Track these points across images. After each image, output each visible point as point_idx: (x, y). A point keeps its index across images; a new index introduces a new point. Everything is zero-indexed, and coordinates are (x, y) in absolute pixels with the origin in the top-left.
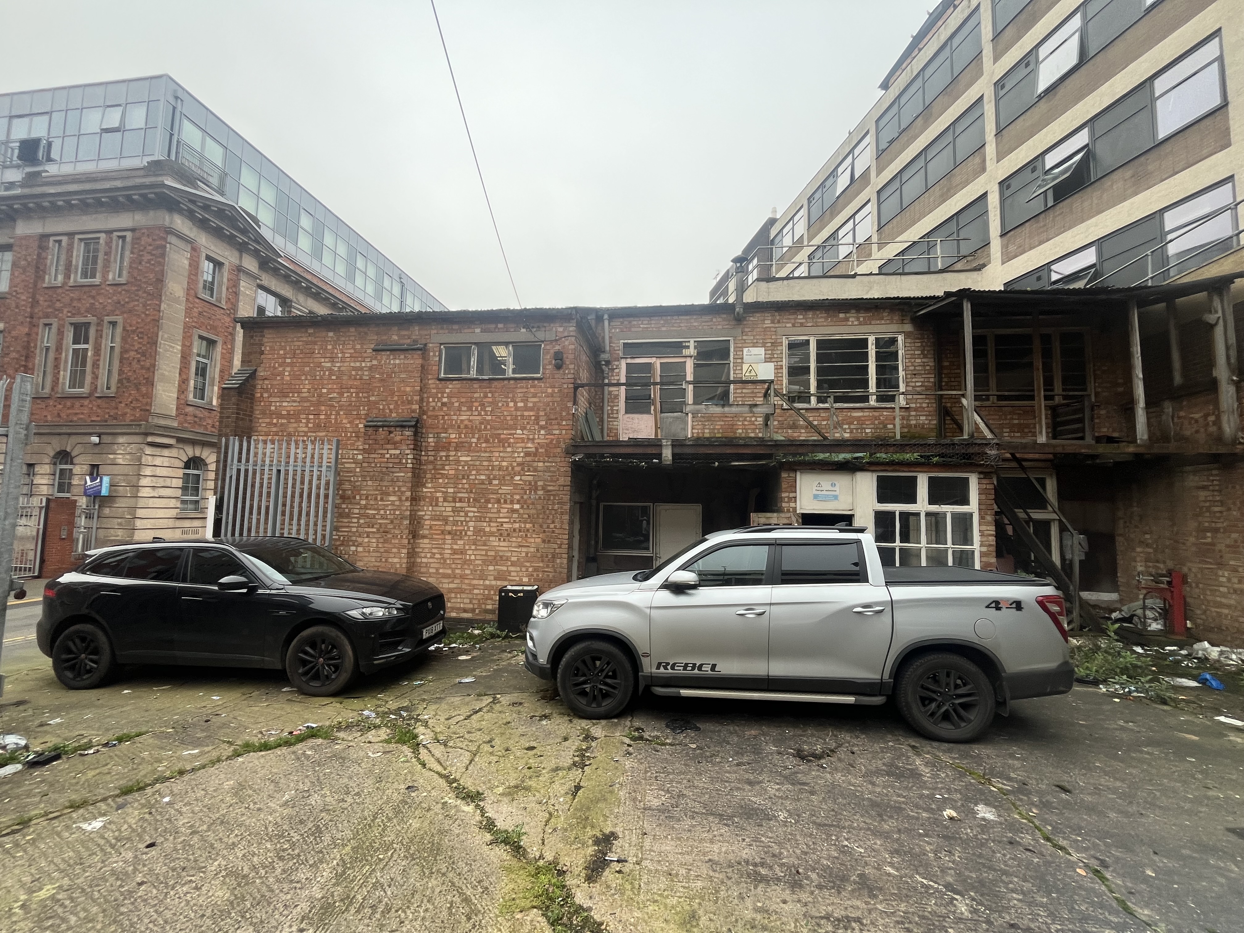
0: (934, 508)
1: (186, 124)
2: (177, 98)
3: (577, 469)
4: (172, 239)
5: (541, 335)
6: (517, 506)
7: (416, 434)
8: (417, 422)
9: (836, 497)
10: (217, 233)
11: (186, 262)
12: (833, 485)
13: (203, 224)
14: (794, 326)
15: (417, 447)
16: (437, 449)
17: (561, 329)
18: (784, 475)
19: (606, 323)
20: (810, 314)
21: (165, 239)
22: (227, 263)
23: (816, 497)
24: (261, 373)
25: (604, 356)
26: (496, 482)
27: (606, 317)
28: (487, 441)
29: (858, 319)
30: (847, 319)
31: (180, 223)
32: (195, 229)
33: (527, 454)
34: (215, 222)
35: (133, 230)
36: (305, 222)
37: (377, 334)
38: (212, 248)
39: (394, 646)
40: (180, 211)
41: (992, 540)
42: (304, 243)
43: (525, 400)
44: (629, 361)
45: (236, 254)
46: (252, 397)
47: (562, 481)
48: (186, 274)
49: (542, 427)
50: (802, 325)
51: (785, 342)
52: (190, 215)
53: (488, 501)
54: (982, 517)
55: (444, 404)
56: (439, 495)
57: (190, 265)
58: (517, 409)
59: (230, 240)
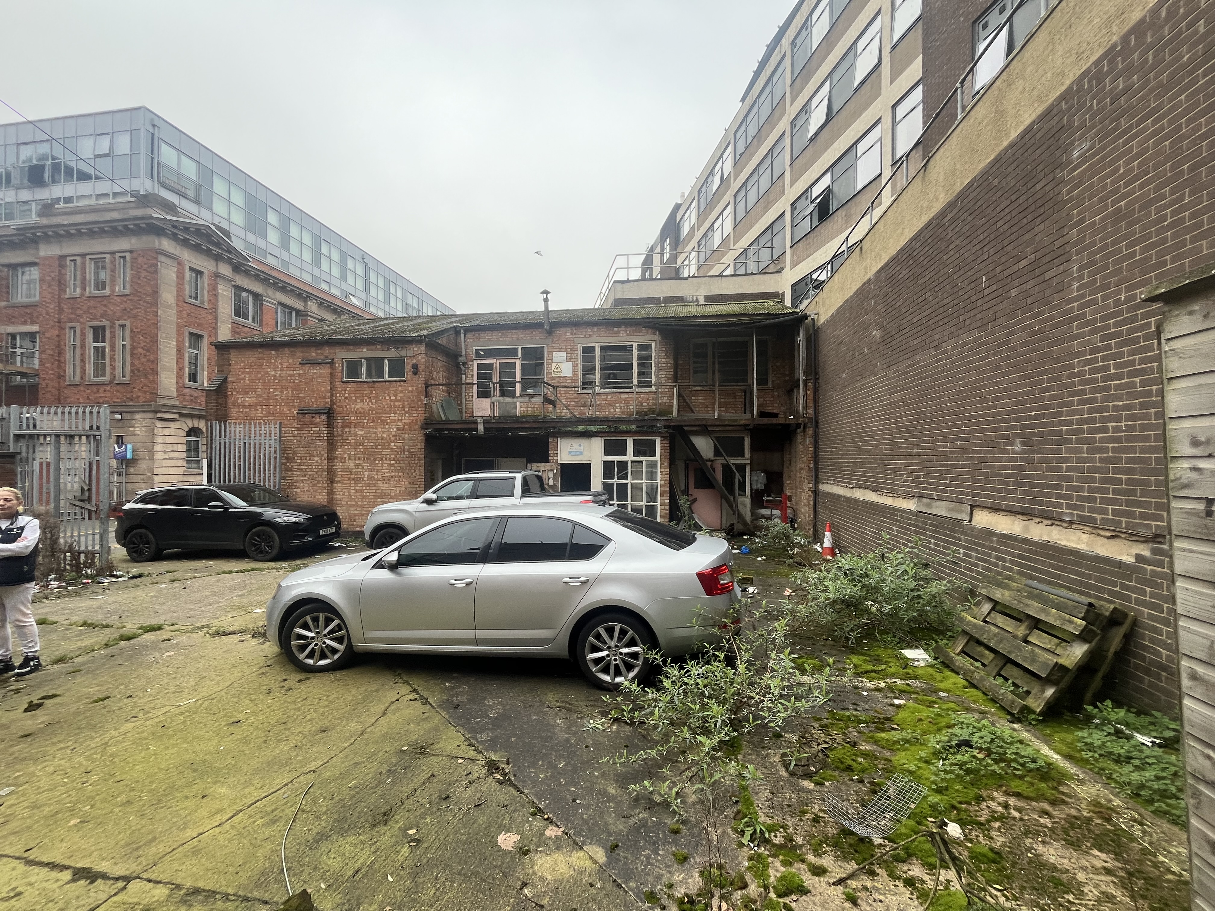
0: (637, 459)
1: (164, 146)
2: (154, 126)
3: (429, 439)
4: (162, 258)
5: (403, 353)
6: (393, 462)
7: (328, 418)
8: (329, 410)
9: (581, 453)
10: (197, 248)
11: (174, 275)
12: (580, 445)
13: (185, 243)
14: (585, 337)
15: (330, 425)
16: (343, 426)
17: (416, 349)
18: (551, 440)
19: (462, 335)
20: (596, 329)
21: (156, 258)
22: (206, 272)
23: (570, 453)
24: (230, 379)
25: (462, 359)
26: (380, 447)
27: (462, 331)
28: (373, 421)
29: (626, 332)
30: (619, 332)
31: (167, 245)
32: (178, 247)
33: (398, 429)
34: (194, 240)
35: (131, 252)
36: (272, 218)
37: (303, 352)
38: (194, 261)
39: (303, 537)
40: (166, 235)
41: (667, 477)
42: (273, 237)
43: (396, 395)
44: (479, 362)
45: (213, 263)
46: (226, 395)
47: (419, 446)
48: (174, 284)
49: (407, 412)
50: (590, 336)
51: (580, 348)
52: (174, 237)
53: (375, 459)
54: (662, 464)
55: (346, 398)
56: (346, 456)
57: (177, 277)
58: (391, 401)
59: (208, 253)
